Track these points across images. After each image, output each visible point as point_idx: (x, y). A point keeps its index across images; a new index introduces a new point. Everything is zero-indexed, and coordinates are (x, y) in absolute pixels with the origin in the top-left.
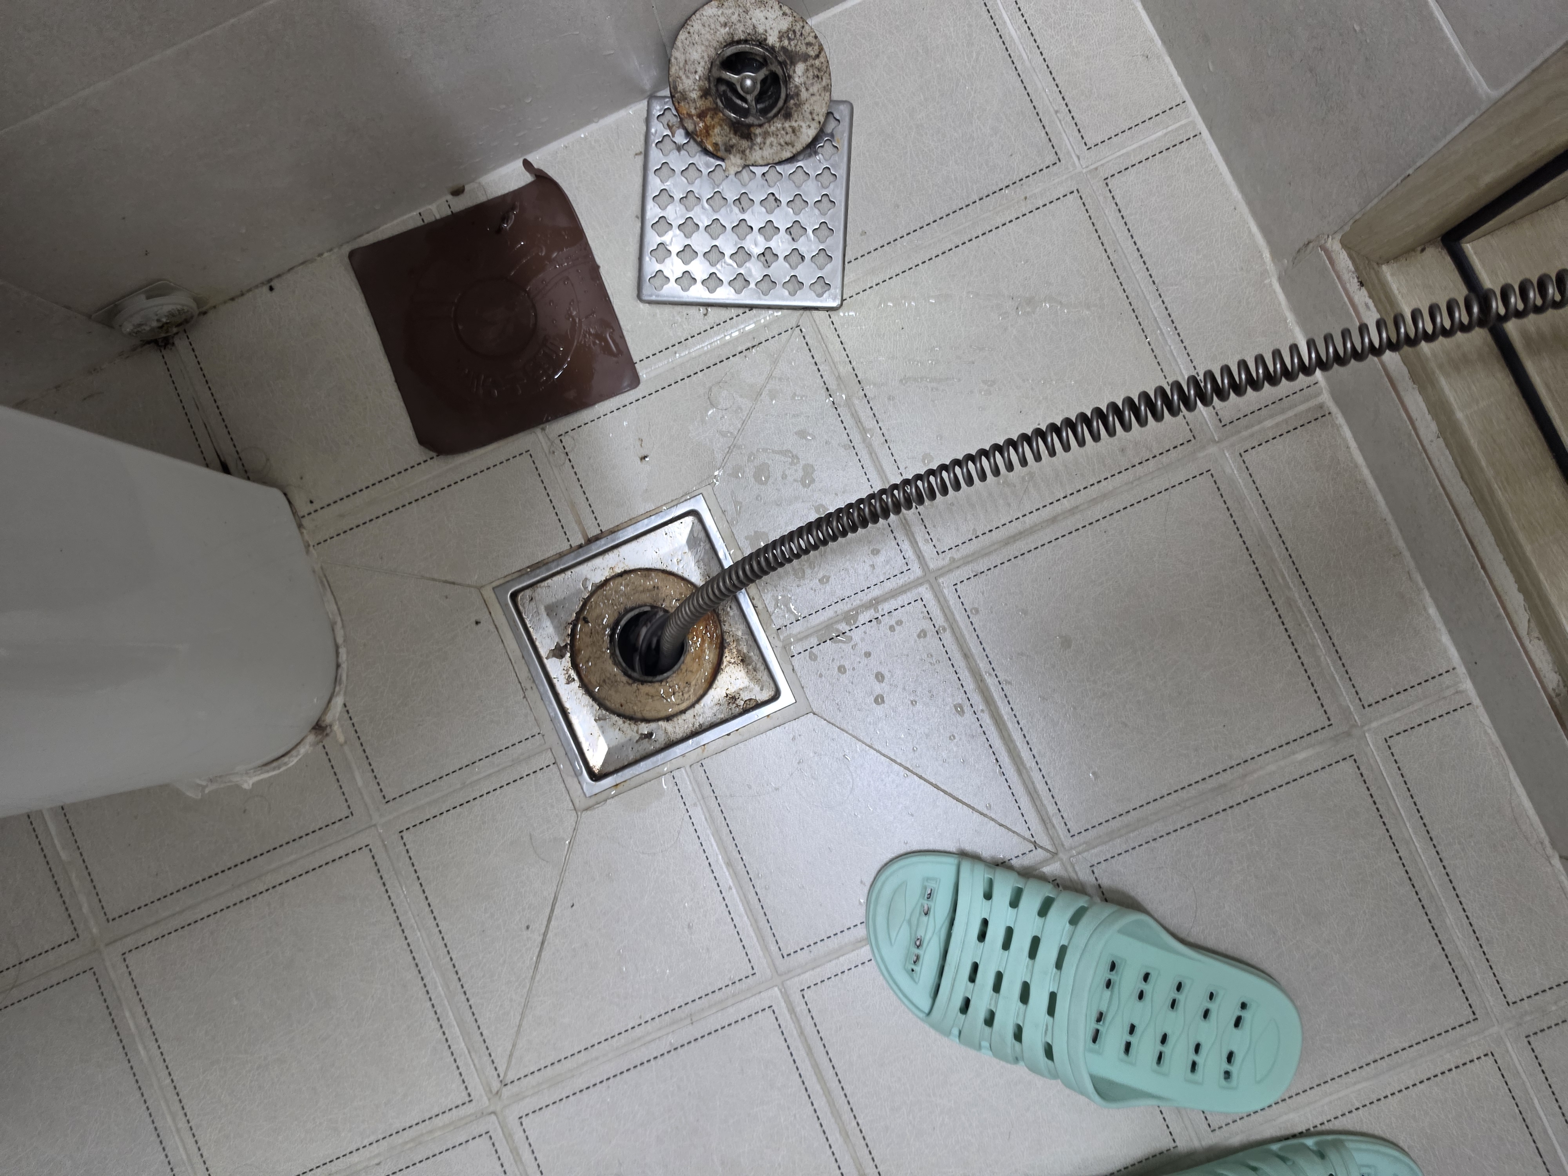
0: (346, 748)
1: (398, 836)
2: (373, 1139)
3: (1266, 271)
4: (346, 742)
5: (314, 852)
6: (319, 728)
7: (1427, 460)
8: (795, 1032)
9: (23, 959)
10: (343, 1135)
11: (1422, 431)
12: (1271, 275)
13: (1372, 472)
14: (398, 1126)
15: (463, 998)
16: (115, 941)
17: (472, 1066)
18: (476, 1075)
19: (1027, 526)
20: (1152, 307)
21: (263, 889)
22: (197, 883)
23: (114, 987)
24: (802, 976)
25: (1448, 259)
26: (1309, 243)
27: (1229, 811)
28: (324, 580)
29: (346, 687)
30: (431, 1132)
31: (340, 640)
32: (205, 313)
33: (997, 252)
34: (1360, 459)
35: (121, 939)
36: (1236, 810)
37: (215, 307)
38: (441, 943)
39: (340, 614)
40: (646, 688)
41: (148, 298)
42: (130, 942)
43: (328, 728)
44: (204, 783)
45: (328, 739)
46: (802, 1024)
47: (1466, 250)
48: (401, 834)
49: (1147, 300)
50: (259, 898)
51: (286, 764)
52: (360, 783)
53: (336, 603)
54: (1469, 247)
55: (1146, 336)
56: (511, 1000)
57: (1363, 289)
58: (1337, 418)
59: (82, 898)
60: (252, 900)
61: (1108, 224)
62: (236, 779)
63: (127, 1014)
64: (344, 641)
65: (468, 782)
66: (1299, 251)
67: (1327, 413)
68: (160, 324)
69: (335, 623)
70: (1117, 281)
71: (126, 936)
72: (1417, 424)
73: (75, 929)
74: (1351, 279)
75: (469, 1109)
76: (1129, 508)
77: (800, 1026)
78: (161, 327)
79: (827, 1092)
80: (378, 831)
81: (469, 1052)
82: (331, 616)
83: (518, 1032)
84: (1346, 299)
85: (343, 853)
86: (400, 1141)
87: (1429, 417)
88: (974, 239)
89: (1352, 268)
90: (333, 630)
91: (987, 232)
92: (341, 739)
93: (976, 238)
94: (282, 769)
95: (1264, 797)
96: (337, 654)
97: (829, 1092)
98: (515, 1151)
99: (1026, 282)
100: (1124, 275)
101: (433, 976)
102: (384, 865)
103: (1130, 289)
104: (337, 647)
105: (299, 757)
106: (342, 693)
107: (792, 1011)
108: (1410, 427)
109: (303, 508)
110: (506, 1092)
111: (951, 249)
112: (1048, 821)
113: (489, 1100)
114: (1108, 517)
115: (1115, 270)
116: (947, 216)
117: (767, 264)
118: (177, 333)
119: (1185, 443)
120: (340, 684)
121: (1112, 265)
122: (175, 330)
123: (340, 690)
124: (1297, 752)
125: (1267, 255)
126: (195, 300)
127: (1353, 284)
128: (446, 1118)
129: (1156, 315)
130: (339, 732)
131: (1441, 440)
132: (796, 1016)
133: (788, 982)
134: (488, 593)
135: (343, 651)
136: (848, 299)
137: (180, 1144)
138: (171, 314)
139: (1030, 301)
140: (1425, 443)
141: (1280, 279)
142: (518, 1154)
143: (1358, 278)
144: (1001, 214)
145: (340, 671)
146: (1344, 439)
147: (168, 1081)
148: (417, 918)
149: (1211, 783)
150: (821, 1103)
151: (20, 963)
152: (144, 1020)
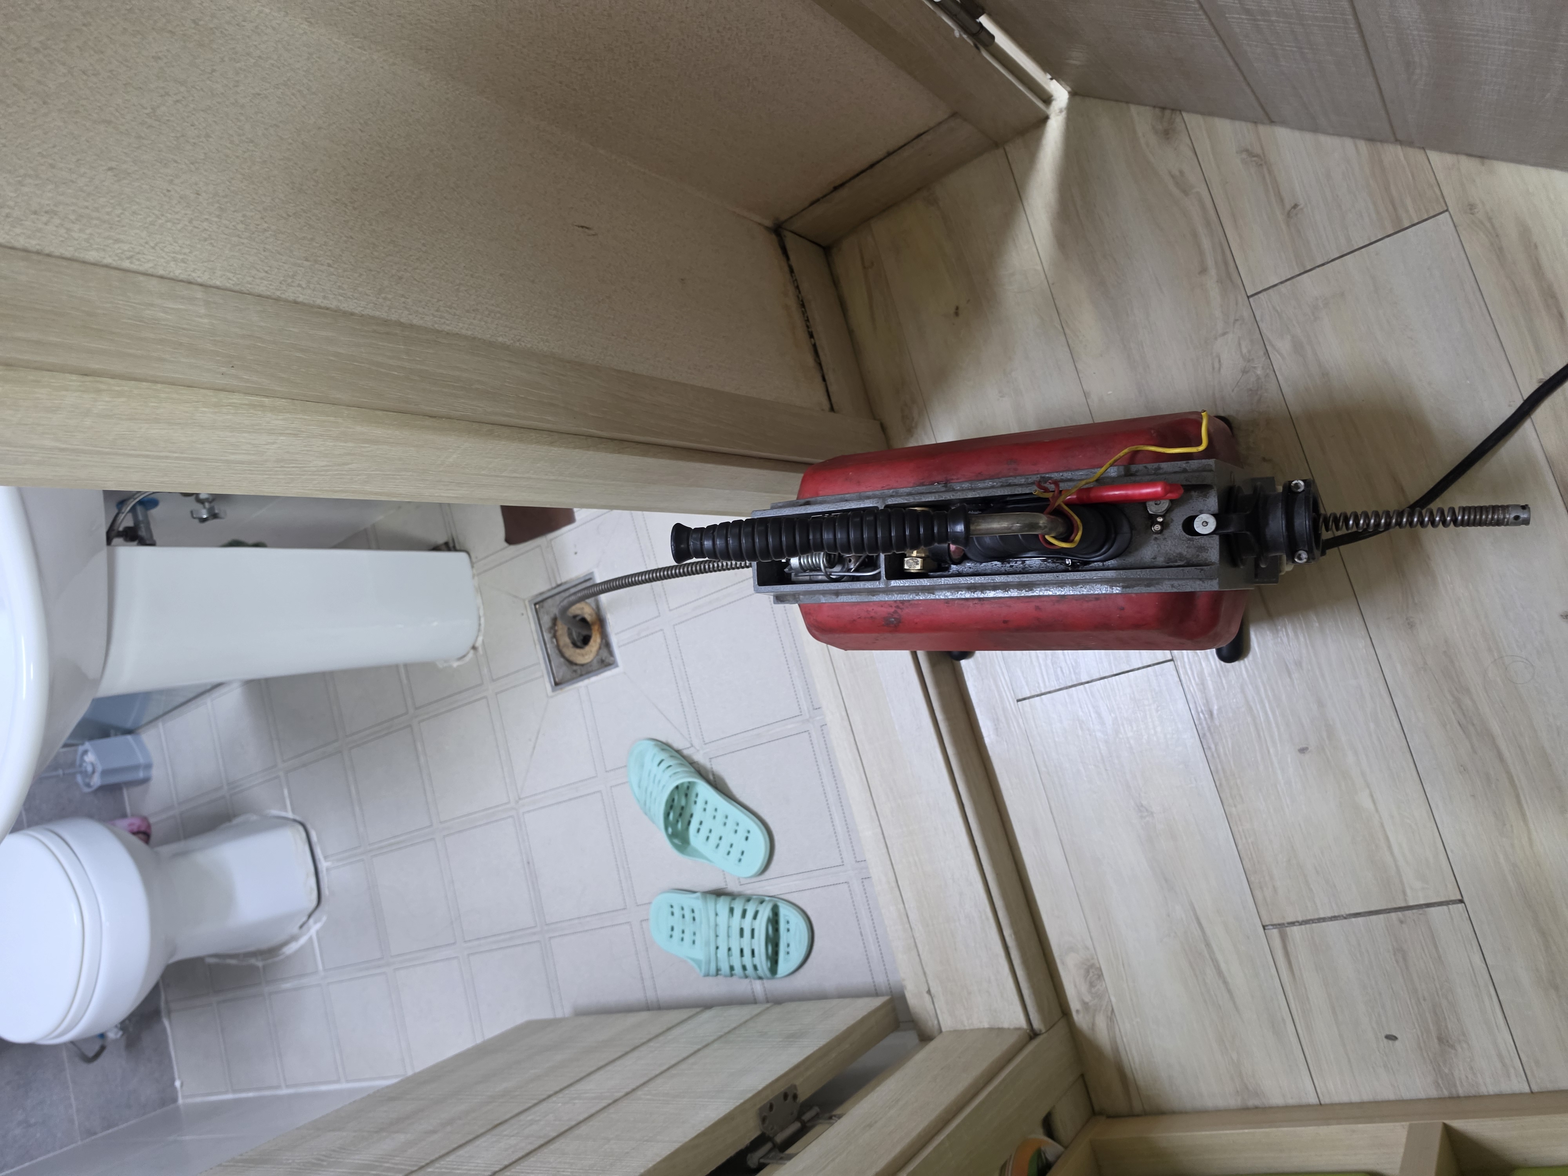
0: (482, 657)
2: (481, 810)
5: (471, 696)
6: (474, 648)
8: (607, 803)
9: (392, 718)
10: (473, 805)
14: (489, 807)
15: (510, 763)
17: (511, 790)
18: (512, 793)
19: (701, 603)
21: (457, 707)
22: (439, 700)
23: (416, 734)
24: (612, 781)
27: (761, 746)
28: (478, 590)
29: (483, 634)
30: (497, 811)
31: (480, 615)
35: (418, 717)
38: (505, 740)
39: (482, 605)
40: (578, 651)
42: (420, 718)
43: (478, 649)
44: (444, 663)
45: (477, 652)
48: (496, 694)
50: (456, 710)
52: (486, 672)
53: (481, 600)
56: (524, 767)
59: (409, 699)
60: (454, 710)
62: (451, 663)
63: (419, 745)
64: (483, 615)
65: (517, 678)
69: (479, 608)
71: (421, 715)
73: (407, 710)
75: (509, 806)
77: (610, 801)
80: (490, 692)
81: (510, 783)
82: (477, 605)
83: (525, 780)
85: (479, 698)
86: (489, 812)
90: (478, 611)
92: (481, 654)
94: (464, 661)
95: (774, 742)
96: (479, 620)
98: (521, 825)
101: (502, 752)
102: (490, 705)
104: (479, 618)
105: (469, 659)
106: (481, 636)
107: (608, 794)
109: (474, 560)
110: (521, 802)
112: (697, 736)
113: (515, 804)
114: (729, 603)
120: (480, 632)
123: (481, 634)
124: (788, 725)
128: (502, 807)
130: (481, 651)
132: (608, 797)
133: (607, 783)
134: (527, 603)
135: (482, 620)
145: (481, 627)
148: (499, 728)
149: (756, 732)
150: (613, 834)
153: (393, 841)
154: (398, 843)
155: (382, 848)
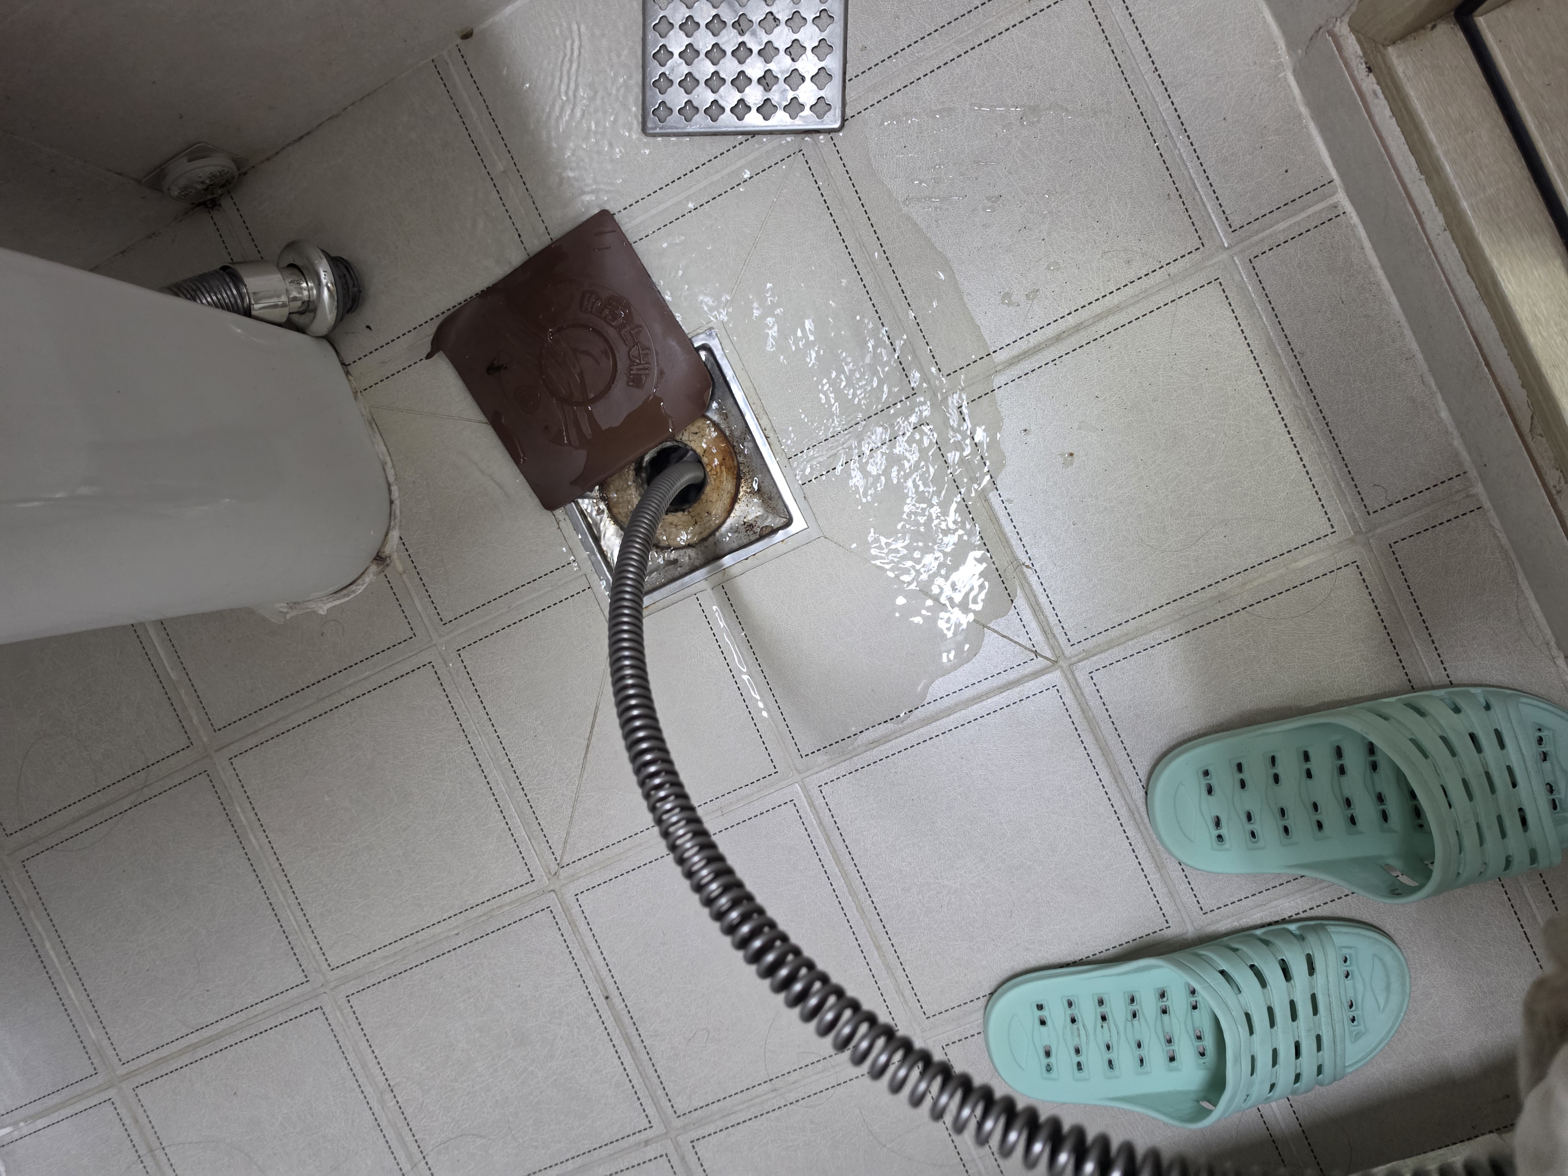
0: (404, 576)
1: (456, 654)
2: (451, 913)
3: (1281, 64)
4: (404, 572)
5: (385, 669)
7: (1433, 256)
8: (815, 822)
9: (150, 764)
10: (426, 909)
11: (1429, 226)
12: (1285, 68)
13: (1386, 273)
14: (473, 902)
15: (522, 793)
16: (223, 748)
17: (533, 852)
18: (537, 859)
19: (1031, 345)
20: (1161, 109)
21: (344, 702)
22: (287, 697)
23: (225, 787)
24: (819, 774)
25: (1461, 35)
26: (1320, 28)
27: (1227, 618)
28: (372, 422)
29: (400, 521)
30: (500, 907)
31: (391, 479)
32: (245, 173)
33: (1000, 59)
34: (1374, 261)
35: (227, 746)
36: (1235, 617)
37: (253, 167)
38: (500, 747)
39: (390, 455)
41: (190, 161)
42: (234, 749)
43: (388, 559)
44: (285, 610)
45: (388, 568)
46: (821, 815)
47: (1478, 24)
48: (459, 652)
49: (1155, 102)
50: (341, 709)
51: (354, 592)
52: (420, 608)
53: (386, 446)
54: (1481, 21)
55: (1154, 140)
56: (563, 795)
57: (1371, 75)
58: (1351, 218)
59: (192, 712)
60: (335, 710)
61: (1115, 23)
62: (312, 605)
63: (238, 809)
64: (395, 479)
65: (514, 606)
66: (1311, 39)
67: (1341, 213)
68: (205, 187)
69: (386, 463)
70: (1125, 84)
71: (232, 743)
72: (1424, 217)
73: (189, 738)
74: (1359, 65)
75: (532, 888)
76: (1134, 322)
77: (819, 818)
78: (206, 189)
79: (845, 875)
80: (438, 649)
81: (529, 839)
82: (381, 457)
83: (571, 822)
84: (1353, 88)
85: (409, 670)
86: (475, 915)
87: (1436, 209)
88: (976, 47)
89: (1360, 53)
90: (384, 470)
91: (990, 39)
92: (400, 568)
93: (979, 45)
94: (351, 597)
95: (1263, 604)
96: (390, 491)
97: (846, 875)
98: (572, 923)
99: (1031, 90)
100: (1132, 77)
101: (494, 775)
102: (445, 679)
103: (1138, 92)
104: (389, 485)
105: (365, 586)
106: (397, 527)
107: (812, 804)
108: (1417, 222)
109: (349, 356)
110: (563, 873)
111: (954, 59)
112: (1049, 632)
113: (549, 880)
114: (1113, 332)
115: (1122, 72)
116: (948, 24)
117: (767, 88)
118: (222, 195)
119: (1194, 251)
120: (395, 519)
121: (1120, 67)
122: (220, 192)
123: (395, 525)
124: (1298, 560)
125: (1282, 44)
126: (234, 161)
127: (1360, 70)
128: (512, 896)
129: (1165, 118)
130: (398, 563)
131: (1448, 233)
132: (815, 809)
133: (807, 779)
135: (394, 488)
136: (850, 119)
137: (291, 917)
138: (213, 176)
139: (1034, 109)
140: (1431, 237)
141: (1295, 72)
142: (576, 926)
143: (1366, 63)
144: (1004, 18)
145: (393, 506)
146: (1359, 240)
147: (277, 865)
148: (477, 725)
149: (1211, 592)
150: (840, 884)
151: (148, 767)
152: (252, 814)
153: (193, 1039)
154: (210, 1040)
155: (164, 1060)
